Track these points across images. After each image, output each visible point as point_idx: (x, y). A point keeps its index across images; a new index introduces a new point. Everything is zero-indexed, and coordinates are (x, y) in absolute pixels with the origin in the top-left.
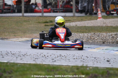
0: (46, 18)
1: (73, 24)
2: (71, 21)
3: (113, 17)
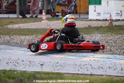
1: (16, 26)
2: (14, 23)
3: (57, 20)
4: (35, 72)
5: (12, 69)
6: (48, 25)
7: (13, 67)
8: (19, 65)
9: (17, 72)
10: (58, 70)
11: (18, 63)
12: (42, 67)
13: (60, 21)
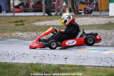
0: (17, 18)
1: (42, 23)
2: (41, 21)
3: (80, 17)
4: (59, 65)
5: (39, 63)
7: (39, 61)
8: (45, 59)
9: (44, 66)
10: (80, 63)
11: (44, 57)
12: (66, 60)
13: (83, 18)
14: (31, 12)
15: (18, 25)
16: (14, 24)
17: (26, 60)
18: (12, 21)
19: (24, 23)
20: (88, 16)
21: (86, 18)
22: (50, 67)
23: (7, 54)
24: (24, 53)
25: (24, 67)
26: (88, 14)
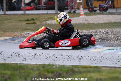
0: (28, 16)
1: (55, 22)
2: (53, 19)
3: (95, 14)
4: (73, 66)
5: (51, 64)
6: (86, 20)
7: (52, 61)
8: (58, 60)
9: (56, 67)
10: (95, 64)
11: (56, 58)
12: (80, 61)
13: (98, 16)
14: (43, 10)
15: (29, 24)
16: (25, 23)
17: (38, 61)
18: (23, 19)
19: (36, 21)
20: (103, 14)
21: (101, 16)
22: (63, 69)
23: (18, 55)
24: (36, 54)
25: (35, 69)
26: (104, 12)
